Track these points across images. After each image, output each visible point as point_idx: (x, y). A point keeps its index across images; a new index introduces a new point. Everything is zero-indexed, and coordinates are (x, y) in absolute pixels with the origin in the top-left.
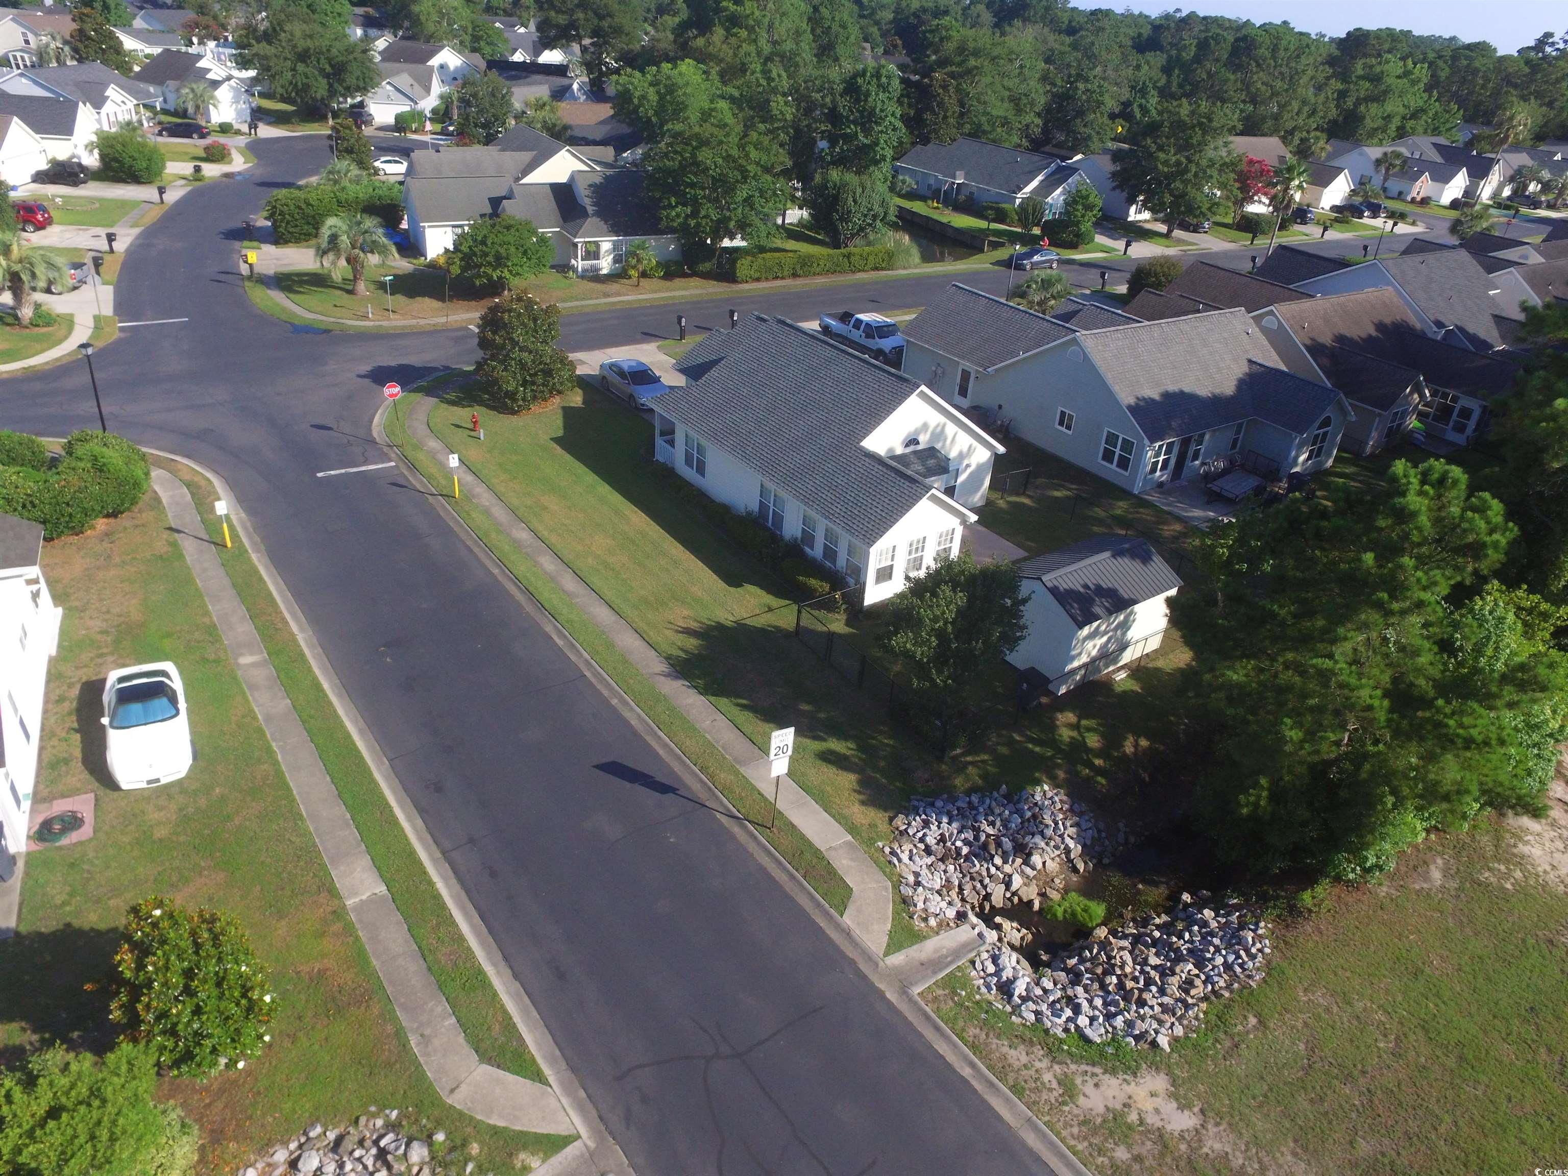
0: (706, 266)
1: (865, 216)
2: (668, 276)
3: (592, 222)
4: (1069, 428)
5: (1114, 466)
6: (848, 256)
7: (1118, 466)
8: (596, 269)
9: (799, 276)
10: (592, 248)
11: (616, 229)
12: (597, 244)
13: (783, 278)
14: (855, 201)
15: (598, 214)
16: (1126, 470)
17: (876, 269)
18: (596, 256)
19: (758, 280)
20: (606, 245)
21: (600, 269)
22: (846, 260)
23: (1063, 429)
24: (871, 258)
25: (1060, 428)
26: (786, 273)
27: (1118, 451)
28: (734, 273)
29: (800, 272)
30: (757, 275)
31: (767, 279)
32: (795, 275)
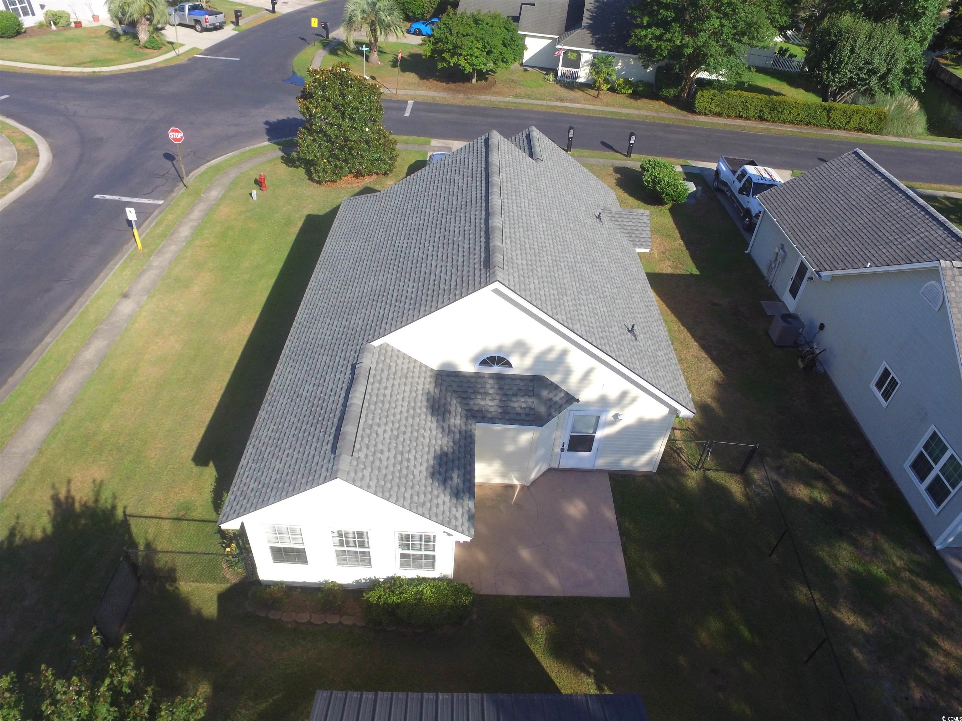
0: (671, 92)
1: (861, 69)
2: (635, 95)
3: (582, 33)
4: (886, 395)
5: (922, 487)
6: (828, 111)
7: (930, 489)
8: (575, 76)
9: (766, 120)
10: (574, 56)
11: (598, 45)
12: (579, 54)
13: (747, 118)
14: (852, 51)
15: (590, 27)
16: (938, 504)
17: (861, 130)
18: (576, 64)
19: (719, 115)
20: (586, 57)
21: (577, 78)
22: (824, 113)
23: (879, 394)
24: (856, 118)
25: (875, 389)
26: (751, 114)
27: (936, 470)
28: (693, 103)
29: (766, 115)
30: (717, 110)
31: (729, 116)
32: (761, 119)
